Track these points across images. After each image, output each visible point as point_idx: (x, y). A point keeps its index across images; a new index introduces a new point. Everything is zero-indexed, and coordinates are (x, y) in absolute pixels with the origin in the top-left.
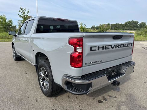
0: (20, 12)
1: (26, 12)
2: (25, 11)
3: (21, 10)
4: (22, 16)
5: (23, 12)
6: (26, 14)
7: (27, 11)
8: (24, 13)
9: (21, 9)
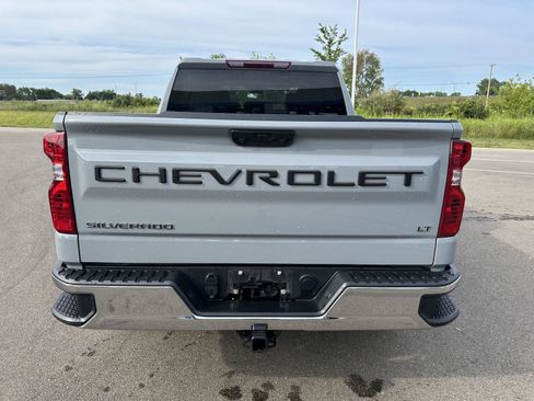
0: (319, 40)
1: (336, 39)
2: (332, 35)
3: (322, 35)
4: (323, 53)
5: (327, 41)
6: (333, 48)
7: (339, 35)
8: (330, 42)
9: (322, 30)
